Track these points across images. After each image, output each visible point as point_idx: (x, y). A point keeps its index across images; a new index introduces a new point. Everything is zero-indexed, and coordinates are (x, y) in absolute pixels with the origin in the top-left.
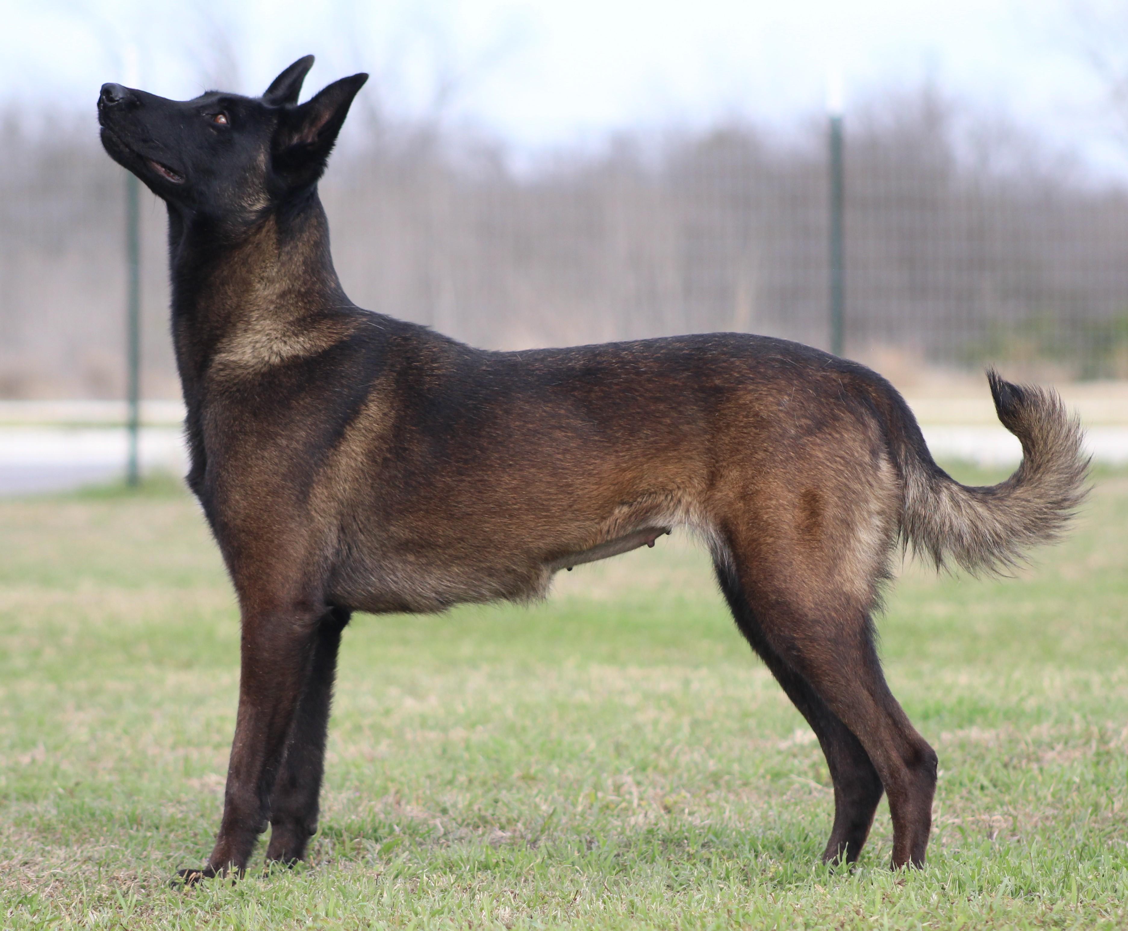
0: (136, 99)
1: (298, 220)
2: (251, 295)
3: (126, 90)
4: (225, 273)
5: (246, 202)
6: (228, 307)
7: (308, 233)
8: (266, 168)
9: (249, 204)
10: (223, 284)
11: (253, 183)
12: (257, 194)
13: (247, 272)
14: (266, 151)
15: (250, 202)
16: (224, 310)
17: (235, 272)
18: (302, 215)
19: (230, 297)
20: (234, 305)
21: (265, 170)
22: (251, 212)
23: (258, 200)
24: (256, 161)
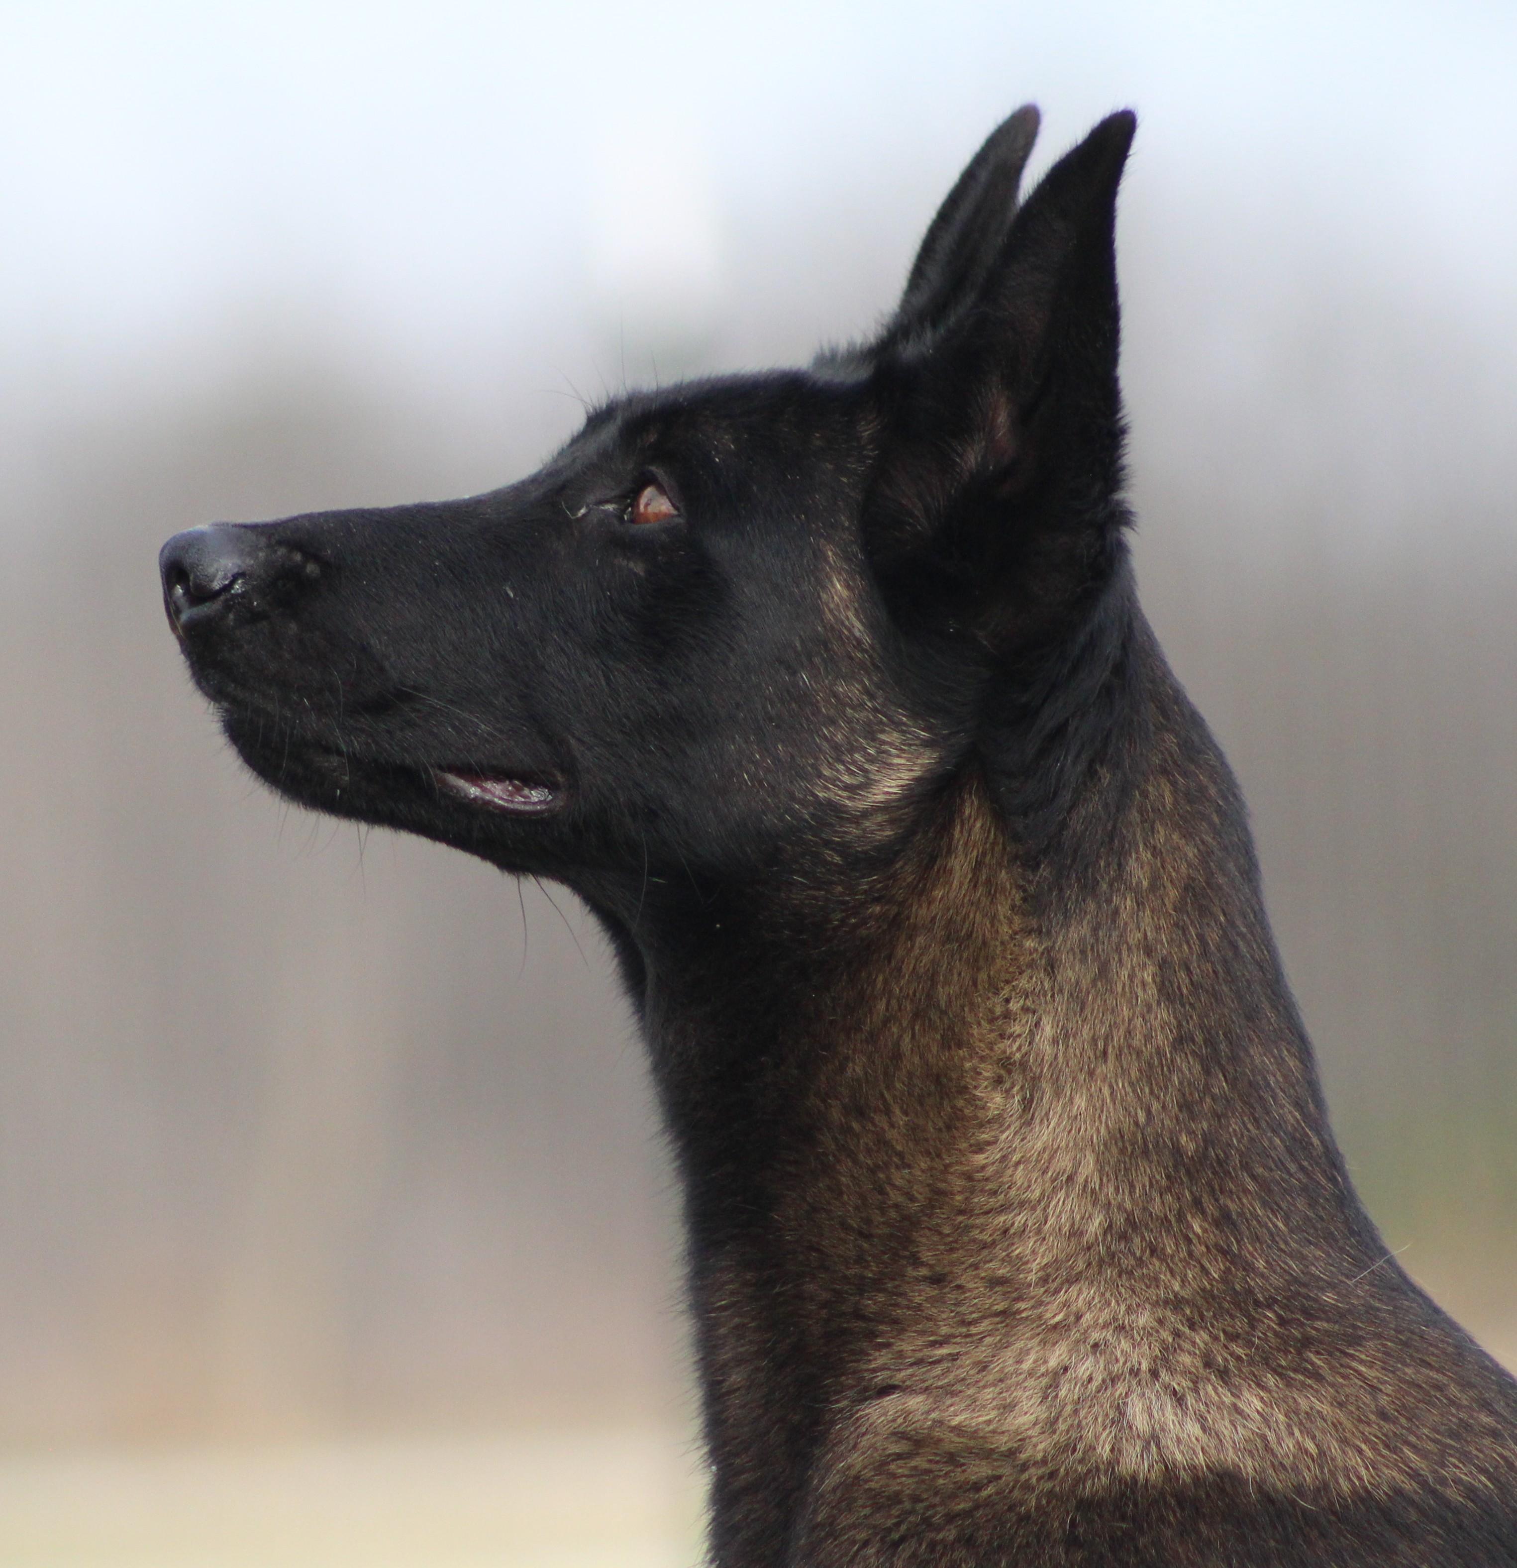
0: (298, 557)
1: (1093, 805)
2: (980, 1148)
3: (251, 536)
4: (856, 1068)
5: (834, 781)
6: (895, 1197)
7: (1146, 856)
8: (872, 626)
9: (847, 788)
10: (860, 1111)
11: (841, 703)
12: (871, 736)
13: (945, 1044)
14: (847, 559)
15: (846, 779)
16: (883, 1211)
17: (897, 1056)
18: (1105, 776)
19: (900, 1155)
20: (921, 1193)
21: (867, 640)
22: (865, 814)
23: (882, 761)
24: (818, 612)
